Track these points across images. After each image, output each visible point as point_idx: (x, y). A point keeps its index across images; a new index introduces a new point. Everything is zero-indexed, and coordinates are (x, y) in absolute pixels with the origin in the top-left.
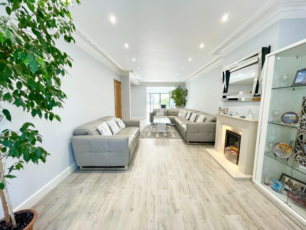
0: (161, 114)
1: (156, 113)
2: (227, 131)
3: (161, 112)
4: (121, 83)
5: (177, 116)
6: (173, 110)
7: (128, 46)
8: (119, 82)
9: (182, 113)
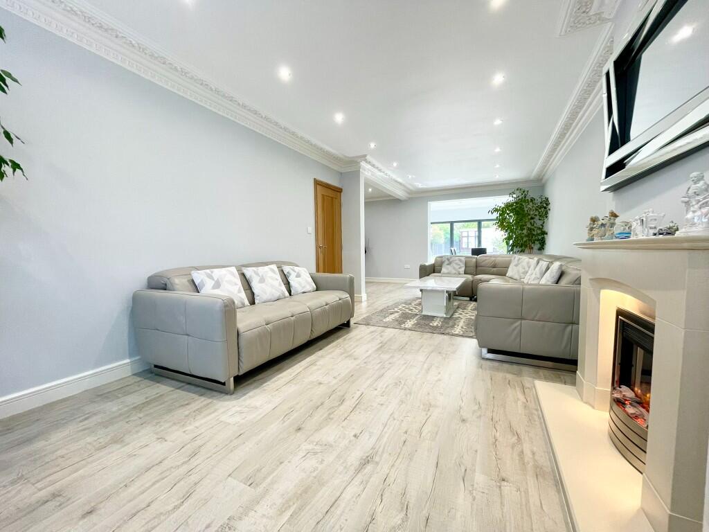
0: (454, 268)
1: (441, 266)
2: (620, 313)
3: (456, 264)
4: (342, 189)
5: (504, 274)
6: (493, 259)
7: (290, 75)
8: (337, 188)
9: (516, 265)
